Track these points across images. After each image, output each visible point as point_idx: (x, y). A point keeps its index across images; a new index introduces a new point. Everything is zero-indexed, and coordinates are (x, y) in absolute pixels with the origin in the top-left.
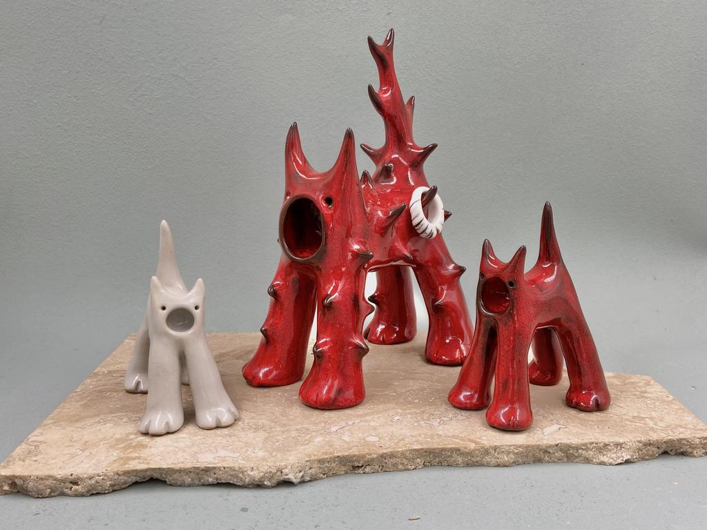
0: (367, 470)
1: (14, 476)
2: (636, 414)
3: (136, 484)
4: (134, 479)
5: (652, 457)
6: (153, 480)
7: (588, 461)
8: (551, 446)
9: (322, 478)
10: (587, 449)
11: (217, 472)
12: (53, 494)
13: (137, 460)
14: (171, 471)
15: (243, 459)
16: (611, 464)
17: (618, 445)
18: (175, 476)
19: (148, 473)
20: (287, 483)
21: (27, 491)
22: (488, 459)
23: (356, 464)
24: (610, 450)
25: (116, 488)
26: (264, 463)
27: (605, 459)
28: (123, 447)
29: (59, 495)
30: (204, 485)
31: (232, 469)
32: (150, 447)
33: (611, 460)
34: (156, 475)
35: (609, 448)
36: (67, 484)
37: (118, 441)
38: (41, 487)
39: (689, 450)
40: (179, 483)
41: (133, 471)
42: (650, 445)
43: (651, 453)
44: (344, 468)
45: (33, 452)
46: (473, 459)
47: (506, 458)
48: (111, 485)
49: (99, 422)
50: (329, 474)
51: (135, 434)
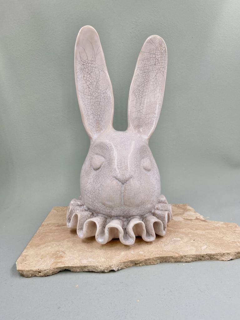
0: (140, 265)
1: (19, 270)
2: (233, 240)
3: (60, 271)
6: (66, 270)
7: (217, 259)
8: (204, 255)
9: (125, 268)
10: (217, 255)
11: (88, 267)
12: (32, 276)
13: (60, 263)
14: (72, 267)
15: (97, 262)
16: (226, 261)
17: (228, 254)
18: (74, 269)
19: (64, 268)
20: (113, 271)
21: (23, 275)
22: (182, 260)
23: (136, 263)
24: (225, 256)
25: (54, 273)
26: (105, 264)
27: (223, 259)
28: (56, 257)
29: (34, 276)
30: (84, 272)
31: (94, 266)
32: (65, 257)
33: (226, 259)
35: (225, 255)
36: (37, 273)
37: (53, 254)
38: (28, 274)
40: (75, 271)
41: (59, 267)
42: (239, 253)
43: (239, 256)
44: (132, 264)
45: (25, 260)
46: (177, 260)
47: (189, 259)
48: (52, 273)
49: (46, 246)
50: (127, 267)
51: (59, 252)
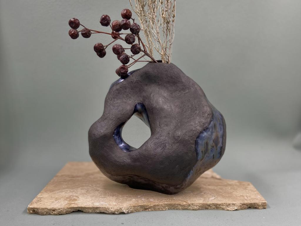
0: (149, 210)
1: (34, 208)
2: (242, 195)
3: (73, 212)
4: (73, 210)
5: (245, 209)
6: (79, 211)
7: (223, 209)
8: (211, 204)
9: (135, 212)
10: (223, 205)
11: (100, 209)
12: (47, 214)
13: (74, 204)
14: (85, 208)
15: (109, 205)
16: (231, 211)
17: (233, 204)
18: (86, 210)
19: (78, 208)
20: (123, 213)
21: (38, 213)
22: (190, 207)
23: (146, 208)
24: (231, 206)
25: (67, 213)
26: (116, 206)
27: (229, 209)
28: (69, 200)
29: (49, 214)
30: (95, 213)
31: (105, 208)
32: (78, 200)
33: (231, 209)
34: (80, 209)
36: (51, 211)
37: (67, 198)
38: (43, 212)
39: (258, 207)
40: (88, 212)
41: (73, 207)
42: (244, 204)
43: (244, 207)
44: (142, 209)
45: (39, 200)
46: (185, 208)
47: (196, 208)
48: (66, 212)
49: (60, 192)
50: (137, 211)
51: (72, 196)
